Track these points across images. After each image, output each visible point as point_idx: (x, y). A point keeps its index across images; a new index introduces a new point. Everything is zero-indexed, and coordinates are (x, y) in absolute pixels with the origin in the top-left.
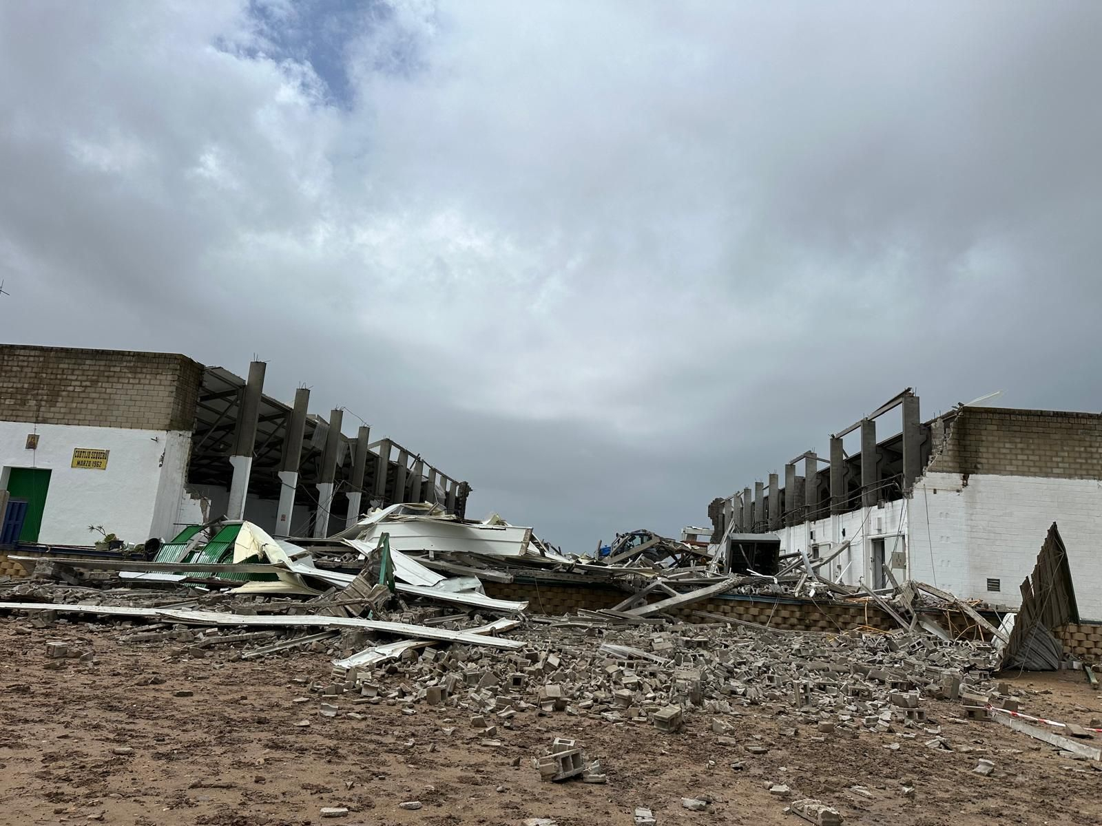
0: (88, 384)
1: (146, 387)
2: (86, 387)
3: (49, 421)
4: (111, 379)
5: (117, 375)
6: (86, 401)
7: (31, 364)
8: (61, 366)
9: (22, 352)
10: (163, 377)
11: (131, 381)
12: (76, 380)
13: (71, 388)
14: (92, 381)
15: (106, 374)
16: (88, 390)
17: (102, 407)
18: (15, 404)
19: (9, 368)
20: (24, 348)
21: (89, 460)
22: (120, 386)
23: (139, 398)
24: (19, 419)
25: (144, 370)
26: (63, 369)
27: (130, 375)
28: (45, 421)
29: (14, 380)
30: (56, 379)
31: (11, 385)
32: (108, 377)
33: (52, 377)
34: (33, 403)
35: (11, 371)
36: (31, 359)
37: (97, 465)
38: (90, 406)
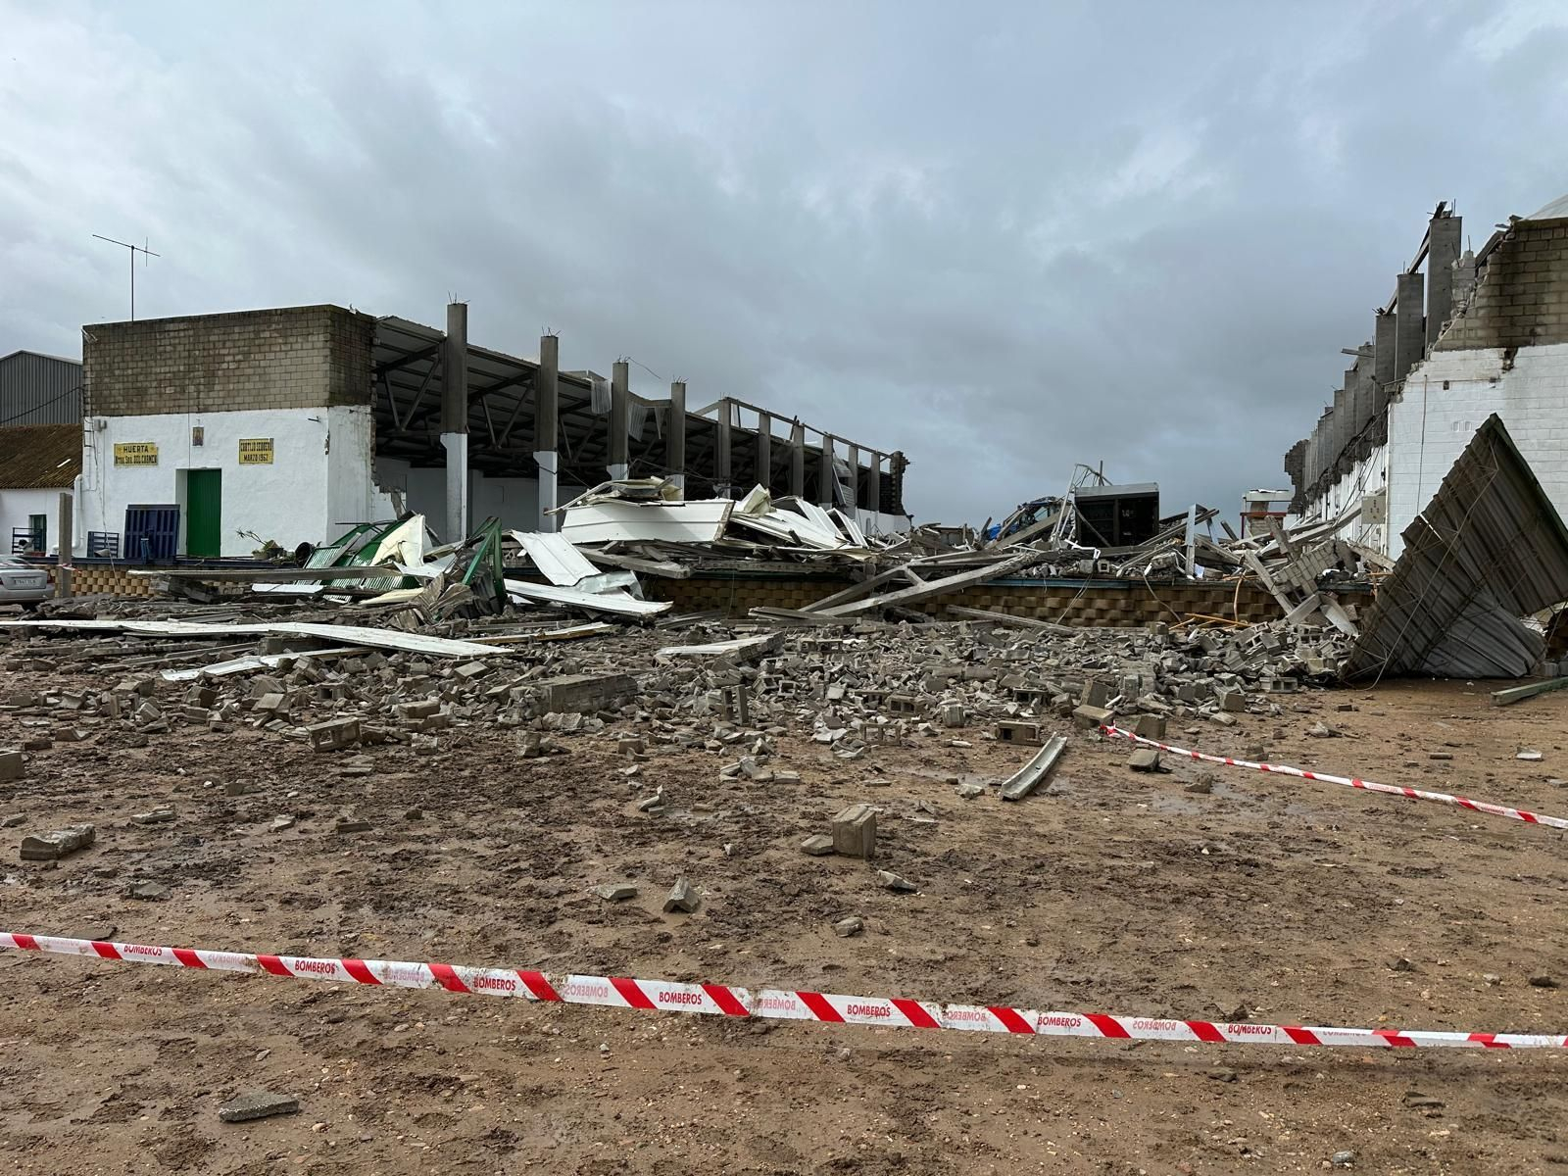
0: (240, 357)
1: (300, 353)
2: (240, 361)
3: (210, 408)
4: (263, 349)
5: (268, 342)
6: (242, 379)
7: (183, 341)
8: (212, 338)
9: (171, 327)
10: (315, 338)
11: (283, 348)
12: (229, 354)
13: (225, 366)
14: (244, 354)
15: (257, 342)
16: (242, 365)
17: (258, 385)
18: (175, 392)
19: (162, 349)
20: (173, 320)
21: (256, 452)
22: (272, 356)
23: (293, 368)
24: (182, 409)
25: (294, 331)
26: (214, 342)
27: (281, 341)
28: (206, 410)
29: (170, 362)
30: (209, 356)
31: (167, 369)
32: (259, 345)
33: (205, 354)
34: (192, 388)
35: (165, 352)
36: (182, 334)
37: (263, 459)
38: (247, 385)
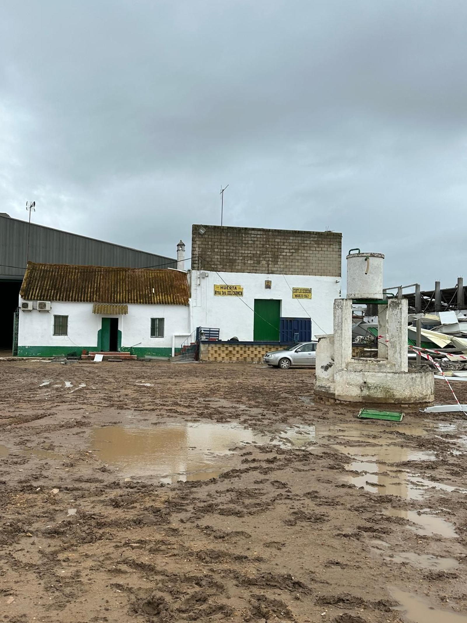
0: (293, 251)
1: (326, 253)
2: (293, 253)
3: (275, 272)
4: (306, 248)
5: (308, 245)
6: (294, 261)
7: (259, 239)
8: (276, 240)
9: (253, 232)
10: (334, 247)
11: (317, 249)
12: (286, 249)
13: (284, 254)
14: (295, 249)
15: (302, 245)
16: (294, 254)
17: (304, 264)
18: (254, 263)
19: (246, 242)
20: (253, 229)
21: (302, 294)
22: (311, 252)
23: (323, 259)
24: (257, 271)
25: (323, 243)
26: (278, 242)
27: (316, 246)
28: (272, 273)
29: (251, 249)
30: (275, 248)
31: (249, 252)
32: (304, 247)
33: (272, 247)
34: (264, 262)
35: (248, 243)
36: (259, 236)
37: (306, 297)
38: (297, 264)
